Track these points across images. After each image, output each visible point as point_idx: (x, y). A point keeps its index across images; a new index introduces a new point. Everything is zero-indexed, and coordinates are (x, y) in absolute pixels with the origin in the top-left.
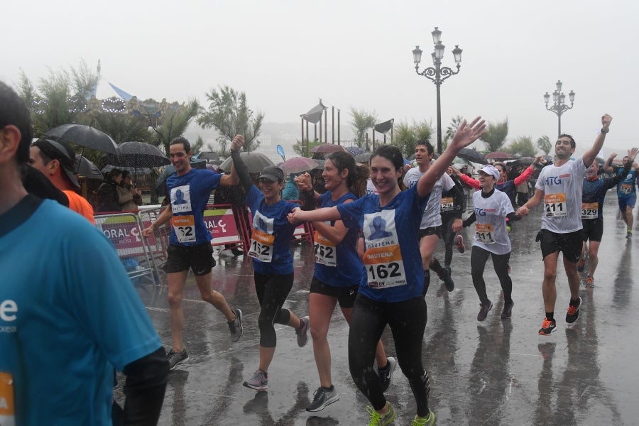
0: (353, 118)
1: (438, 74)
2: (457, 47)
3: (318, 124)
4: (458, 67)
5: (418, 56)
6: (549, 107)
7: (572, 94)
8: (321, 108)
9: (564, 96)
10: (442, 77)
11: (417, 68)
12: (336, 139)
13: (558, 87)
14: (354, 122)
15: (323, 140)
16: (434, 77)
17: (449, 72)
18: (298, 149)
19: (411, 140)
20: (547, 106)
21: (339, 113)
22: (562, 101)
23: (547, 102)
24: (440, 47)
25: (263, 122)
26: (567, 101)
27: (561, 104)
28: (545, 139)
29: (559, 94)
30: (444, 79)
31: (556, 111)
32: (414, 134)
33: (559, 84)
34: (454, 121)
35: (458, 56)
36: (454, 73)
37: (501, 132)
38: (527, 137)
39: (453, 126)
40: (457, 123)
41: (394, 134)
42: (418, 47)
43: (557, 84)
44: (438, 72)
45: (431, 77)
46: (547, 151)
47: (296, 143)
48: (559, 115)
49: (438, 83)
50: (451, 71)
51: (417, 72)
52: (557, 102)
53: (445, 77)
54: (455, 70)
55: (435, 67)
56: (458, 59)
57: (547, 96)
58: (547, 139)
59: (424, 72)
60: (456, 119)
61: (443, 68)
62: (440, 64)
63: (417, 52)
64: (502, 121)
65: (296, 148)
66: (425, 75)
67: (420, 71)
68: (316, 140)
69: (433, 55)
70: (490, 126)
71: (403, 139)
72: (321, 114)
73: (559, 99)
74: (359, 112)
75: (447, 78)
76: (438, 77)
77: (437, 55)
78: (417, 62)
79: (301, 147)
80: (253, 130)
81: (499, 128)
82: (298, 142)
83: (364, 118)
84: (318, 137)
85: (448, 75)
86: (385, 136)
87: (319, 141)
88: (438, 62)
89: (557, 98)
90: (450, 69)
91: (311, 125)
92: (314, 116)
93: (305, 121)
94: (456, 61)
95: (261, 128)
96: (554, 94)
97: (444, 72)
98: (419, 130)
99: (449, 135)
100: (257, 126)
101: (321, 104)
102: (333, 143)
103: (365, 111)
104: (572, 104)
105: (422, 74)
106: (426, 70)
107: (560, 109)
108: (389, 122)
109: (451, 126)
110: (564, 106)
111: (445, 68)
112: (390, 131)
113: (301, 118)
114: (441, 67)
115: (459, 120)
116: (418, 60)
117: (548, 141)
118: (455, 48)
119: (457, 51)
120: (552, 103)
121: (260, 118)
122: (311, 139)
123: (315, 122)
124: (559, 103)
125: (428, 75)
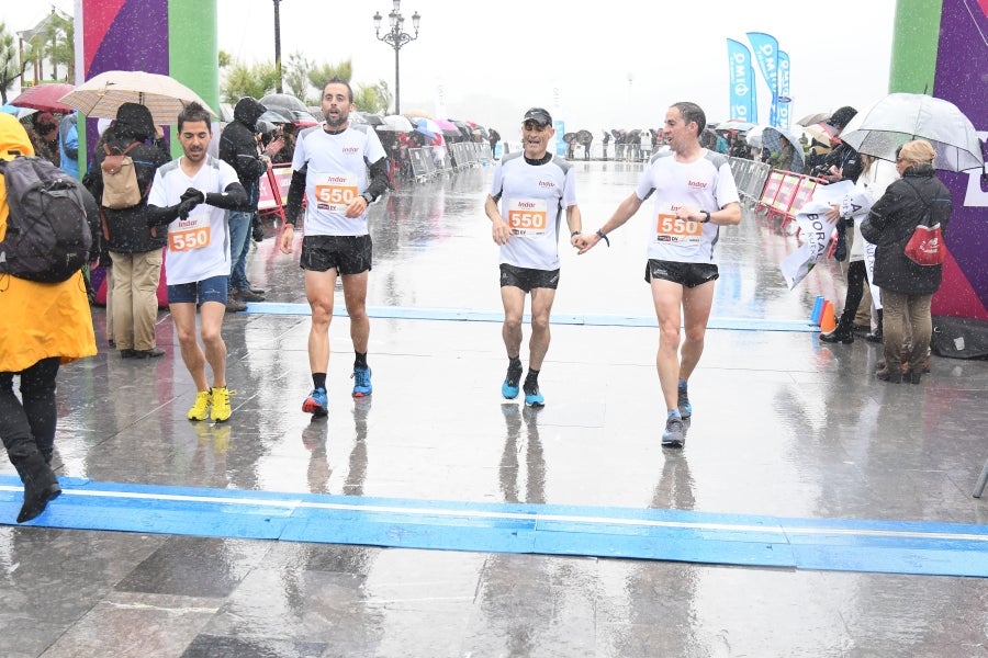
6: (381, 36)
9: (402, 20)
19: (252, 84)
20: (377, 33)
22: (400, 26)
23: (378, 28)
27: (400, 32)
29: (396, 16)
31: (394, 43)
34: (292, 58)
37: (343, 77)
40: (296, 60)
46: (386, 107)
48: (397, 49)
52: (394, 27)
57: (377, 17)
58: (384, 85)
60: (294, 55)
64: (345, 61)
70: (327, 65)
73: (397, 24)
96: (390, 15)
104: (417, 33)
107: (397, 38)
110: (404, 35)
115: (299, 57)
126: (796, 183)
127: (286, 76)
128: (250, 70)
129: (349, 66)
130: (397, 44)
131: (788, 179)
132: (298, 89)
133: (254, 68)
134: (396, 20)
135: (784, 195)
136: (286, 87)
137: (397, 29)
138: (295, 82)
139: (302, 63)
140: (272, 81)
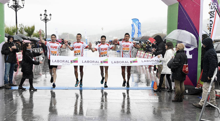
4: (23, 5)
6: (42, 19)
7: (50, 15)
9: (47, 16)
11: (8, 5)
16: (14, 9)
17: (20, 7)
20: (41, 19)
23: (41, 17)
31: (45, 21)
33: (46, 11)
34: (20, 25)
36: (22, 8)
37: (33, 29)
40: (21, 26)
43: (45, 11)
48: (46, 23)
49: (16, 11)
50: (21, 7)
53: (19, 9)
54: (22, 6)
55: (15, 5)
56: (23, 3)
57: (41, 15)
59: (11, 6)
64: (33, 25)
66: (11, 8)
67: (10, 6)
70: (28, 27)
76: (16, 9)
85: (20, 8)
96: (44, 15)
105: (10, 7)
107: (46, 20)
115: (22, 25)
125: (12, 8)
126: (144, 53)
127: (18, 29)
128: (9, 28)
129: (34, 27)
130: (46, 21)
131: (142, 52)
132: (21, 32)
133: (10, 27)
135: (141, 56)
136: (18, 32)
137: (46, 18)
138: (21, 31)
139: (23, 26)
140: (15, 31)
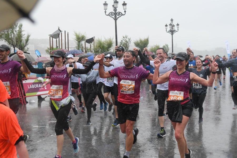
0: (75, 36)
1: (116, 15)
2: (124, 2)
3: (58, 39)
4: (125, 12)
5: (106, 6)
6: (167, 31)
7: (178, 25)
8: (60, 31)
9: (174, 26)
10: (117, 16)
11: (105, 12)
12: (67, 47)
13: (171, 22)
14: (75, 38)
15: (61, 47)
16: (114, 17)
17: (121, 14)
18: (48, 52)
19: (103, 47)
20: (166, 30)
21: (68, 34)
22: (173, 28)
23: (166, 29)
24: (116, 2)
25: (30, 38)
26: (175, 28)
27: (173, 30)
28: (166, 45)
29: (172, 25)
30: (118, 17)
32: (105, 44)
33: (172, 20)
34: (124, 38)
35: (125, 7)
36: (123, 15)
38: (158, 45)
39: (123, 39)
40: (125, 38)
41: (95, 44)
42: (106, 2)
44: (115, 14)
45: (112, 16)
47: (47, 49)
48: (172, 34)
49: (116, 20)
50: (122, 14)
51: (105, 14)
52: (171, 28)
54: (124, 13)
55: (114, 12)
57: (166, 26)
58: (167, 46)
59: (109, 14)
60: (125, 36)
61: (118, 12)
62: (116, 10)
63: (105, 4)
64: (146, 38)
65: (47, 51)
66: (109, 16)
68: (57, 47)
69: (113, 6)
71: (100, 46)
72: (59, 35)
73: (172, 27)
74: (78, 33)
75: (120, 17)
76: (116, 16)
77: (115, 6)
78: (106, 9)
79: (49, 51)
80: (25, 42)
81: (144, 41)
82: (48, 48)
83: (80, 36)
84: (58, 46)
85: (120, 16)
86: (91, 45)
87: (58, 48)
88: (115, 10)
89: (171, 27)
90: (121, 13)
91: (54, 40)
92: (56, 36)
93: (51, 38)
94: (124, 9)
95: (29, 41)
97: (119, 14)
98: (107, 42)
99: (121, 44)
100: (27, 41)
101: (59, 29)
102: (65, 49)
103: (81, 33)
104: (178, 29)
105: (108, 15)
106: (110, 13)
107: (172, 32)
108: (92, 38)
109: (122, 40)
110: (174, 30)
111: (119, 12)
112: (93, 43)
113: (49, 37)
114: (117, 12)
115: (126, 37)
116: (106, 8)
117: (167, 47)
118: (123, 3)
119: (124, 4)
120: (169, 28)
121: (28, 36)
122: (55, 47)
123: (56, 38)
124: (172, 29)
125: (111, 16)
134: (171, 26)
138: (125, 45)
139: (127, 40)
